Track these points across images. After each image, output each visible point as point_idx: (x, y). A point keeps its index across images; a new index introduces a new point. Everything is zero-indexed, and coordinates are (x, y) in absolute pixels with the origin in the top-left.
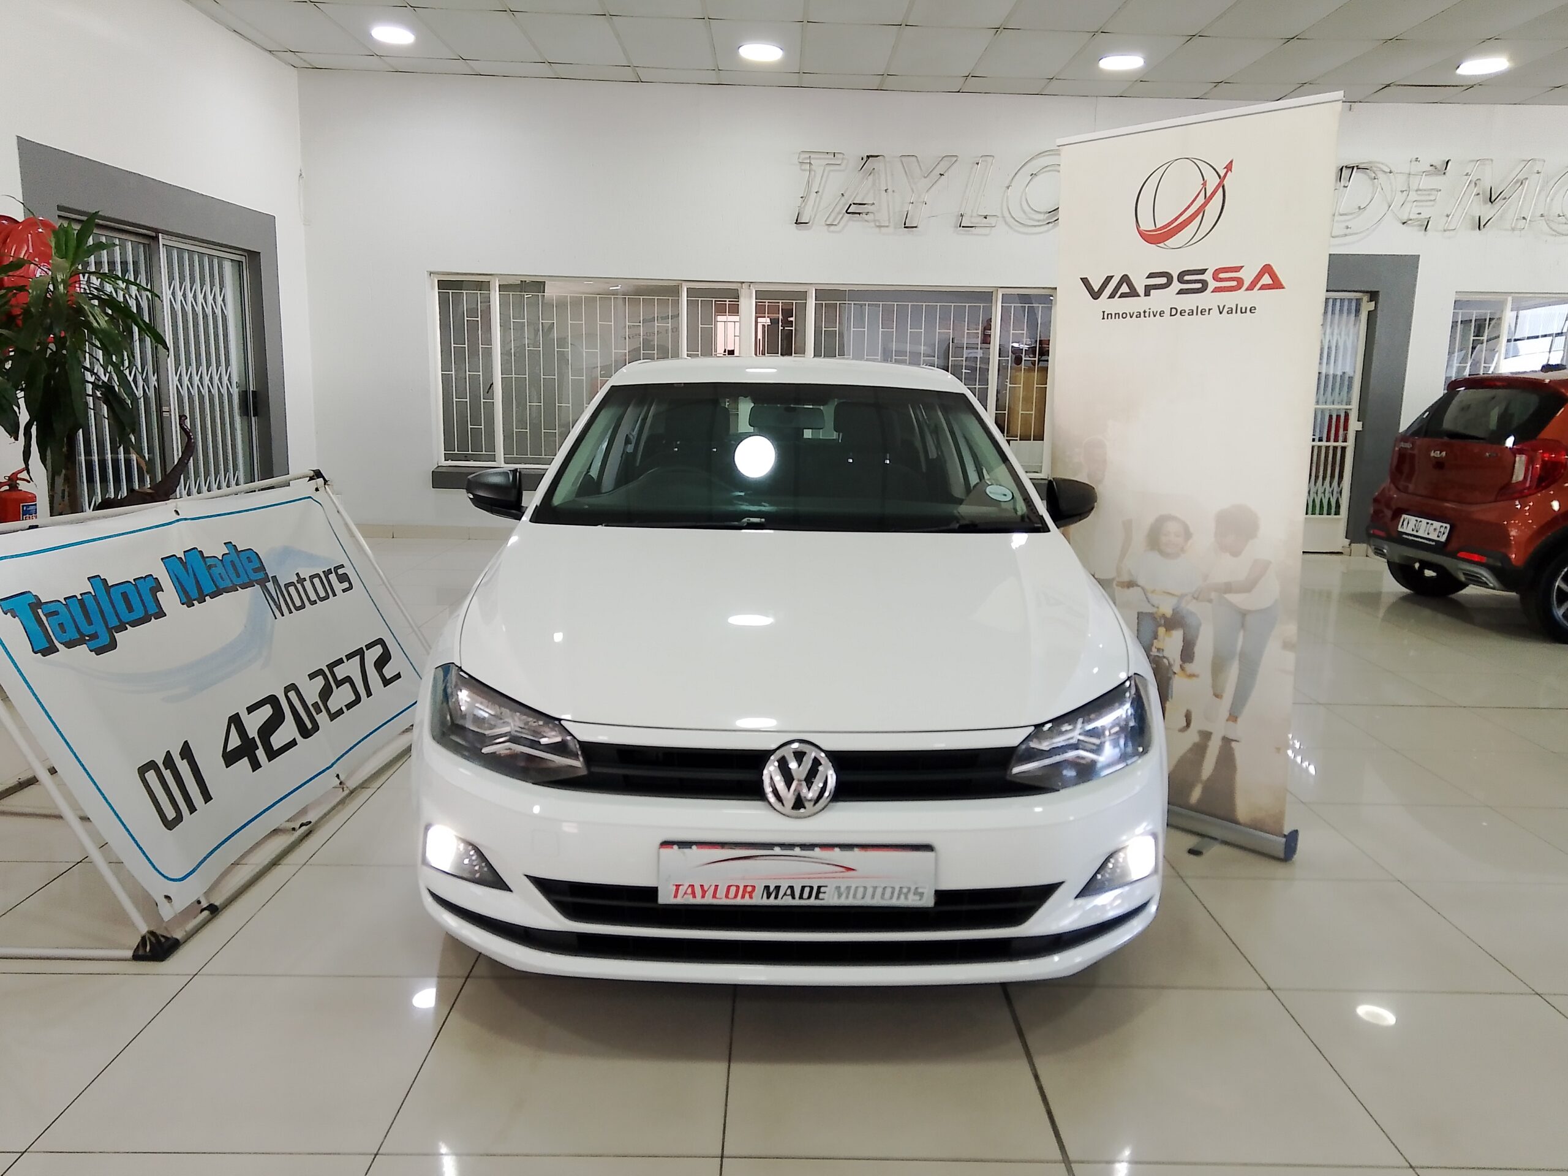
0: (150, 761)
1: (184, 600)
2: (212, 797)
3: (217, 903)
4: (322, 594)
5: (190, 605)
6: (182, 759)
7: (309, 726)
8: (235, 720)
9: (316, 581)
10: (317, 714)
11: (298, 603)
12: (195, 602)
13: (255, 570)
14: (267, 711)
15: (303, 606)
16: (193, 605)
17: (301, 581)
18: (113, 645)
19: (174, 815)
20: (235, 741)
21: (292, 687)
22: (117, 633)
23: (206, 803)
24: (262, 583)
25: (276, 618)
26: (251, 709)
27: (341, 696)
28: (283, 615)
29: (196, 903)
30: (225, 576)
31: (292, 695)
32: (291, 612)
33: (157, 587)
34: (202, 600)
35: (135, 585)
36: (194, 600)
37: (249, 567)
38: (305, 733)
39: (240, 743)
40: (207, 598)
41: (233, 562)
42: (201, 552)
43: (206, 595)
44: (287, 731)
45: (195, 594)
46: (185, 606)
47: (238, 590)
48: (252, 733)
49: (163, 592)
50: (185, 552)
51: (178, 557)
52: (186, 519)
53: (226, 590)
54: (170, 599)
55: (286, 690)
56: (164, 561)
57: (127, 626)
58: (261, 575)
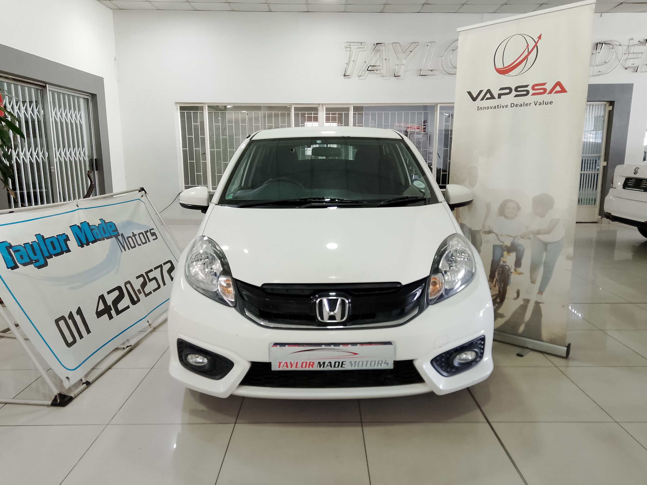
0: (62, 316)
1: (80, 244)
2: (91, 331)
3: (90, 381)
4: (144, 241)
5: (82, 246)
6: (77, 315)
7: (136, 299)
8: (102, 297)
9: (141, 235)
10: (140, 294)
11: (132, 245)
12: (85, 245)
13: (113, 231)
14: (116, 293)
15: (135, 247)
16: (84, 247)
17: (134, 235)
18: (46, 264)
19: (72, 340)
20: (101, 307)
21: (129, 282)
22: (48, 259)
23: (88, 334)
24: (116, 236)
25: (122, 252)
26: (109, 293)
27: (151, 286)
28: (125, 251)
29: (80, 380)
31: (128, 286)
32: (129, 249)
33: (67, 239)
34: (88, 244)
35: (57, 238)
37: (110, 230)
38: (134, 302)
39: (104, 308)
40: (90, 243)
41: (103, 228)
42: (88, 223)
43: (90, 242)
44: (126, 302)
45: (84, 241)
46: (80, 247)
47: (105, 240)
48: (109, 303)
49: (70, 240)
50: (81, 223)
51: (78, 225)
52: (81, 209)
53: (99, 240)
54: (73, 243)
55: (126, 284)
56: (71, 227)
57: (53, 256)
58: (116, 233)
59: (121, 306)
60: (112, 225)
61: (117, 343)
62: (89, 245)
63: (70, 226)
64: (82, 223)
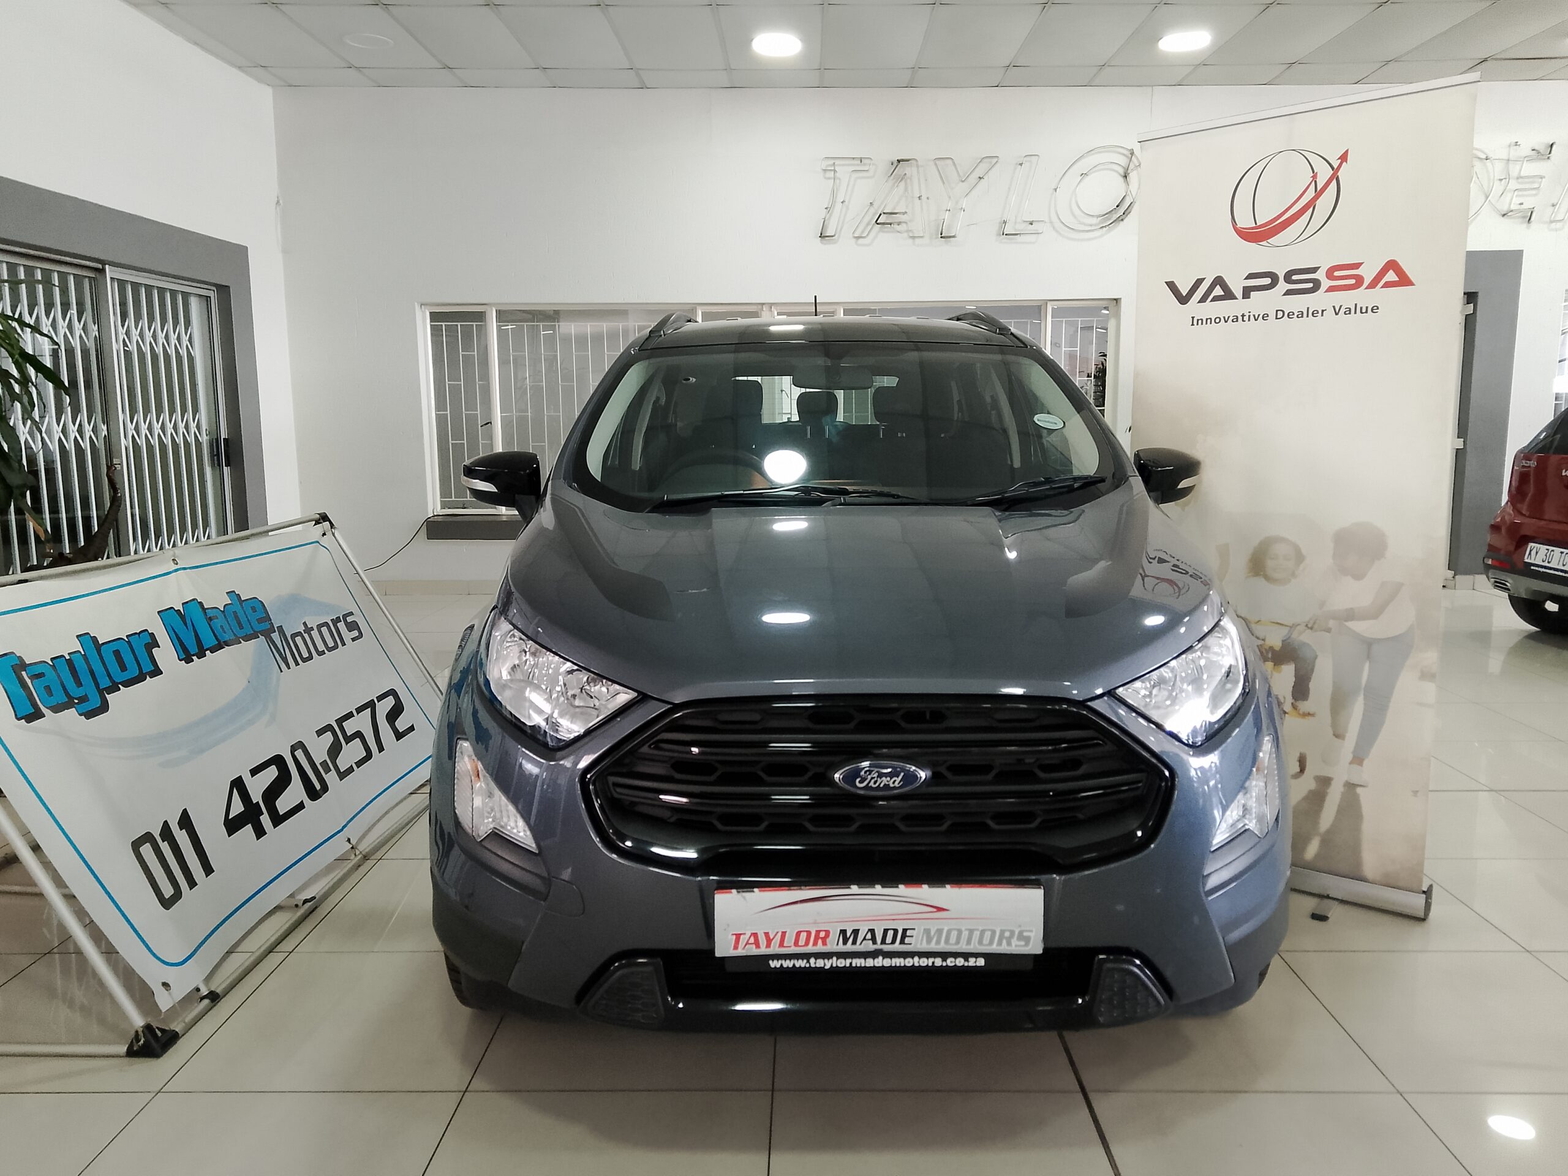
0: (146, 833)
1: (182, 655)
2: (214, 869)
3: (218, 991)
4: (331, 644)
5: (188, 660)
6: (181, 830)
7: (318, 787)
8: (238, 784)
9: (324, 630)
10: (326, 774)
11: (305, 655)
12: (194, 658)
13: (260, 621)
14: (272, 772)
15: (310, 658)
16: (193, 661)
17: (308, 630)
18: (104, 707)
19: (172, 892)
20: (237, 807)
21: (300, 745)
22: (108, 694)
23: (207, 877)
24: (267, 634)
25: (281, 671)
26: (254, 772)
27: (352, 752)
28: (289, 668)
29: (195, 990)
30: (227, 627)
31: (299, 754)
32: (297, 664)
33: (153, 643)
34: (201, 655)
35: (129, 642)
36: (194, 655)
37: (254, 618)
38: (314, 794)
39: (243, 809)
40: (208, 652)
41: (235, 613)
42: (201, 603)
43: (207, 650)
44: (294, 793)
45: (193, 649)
46: (183, 662)
47: (241, 643)
48: (256, 797)
49: (159, 647)
50: (183, 604)
51: (176, 609)
52: (185, 569)
53: (227, 644)
54: (166, 654)
55: (293, 749)
56: (160, 614)
57: (120, 686)
58: (266, 625)
59: (283, 804)
60: (255, 605)
61: (278, 894)
62: (205, 656)
63: (159, 612)
64: (187, 602)
